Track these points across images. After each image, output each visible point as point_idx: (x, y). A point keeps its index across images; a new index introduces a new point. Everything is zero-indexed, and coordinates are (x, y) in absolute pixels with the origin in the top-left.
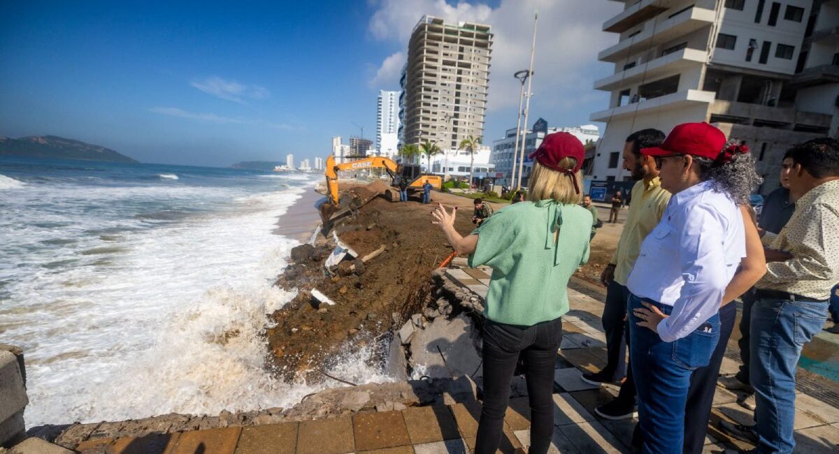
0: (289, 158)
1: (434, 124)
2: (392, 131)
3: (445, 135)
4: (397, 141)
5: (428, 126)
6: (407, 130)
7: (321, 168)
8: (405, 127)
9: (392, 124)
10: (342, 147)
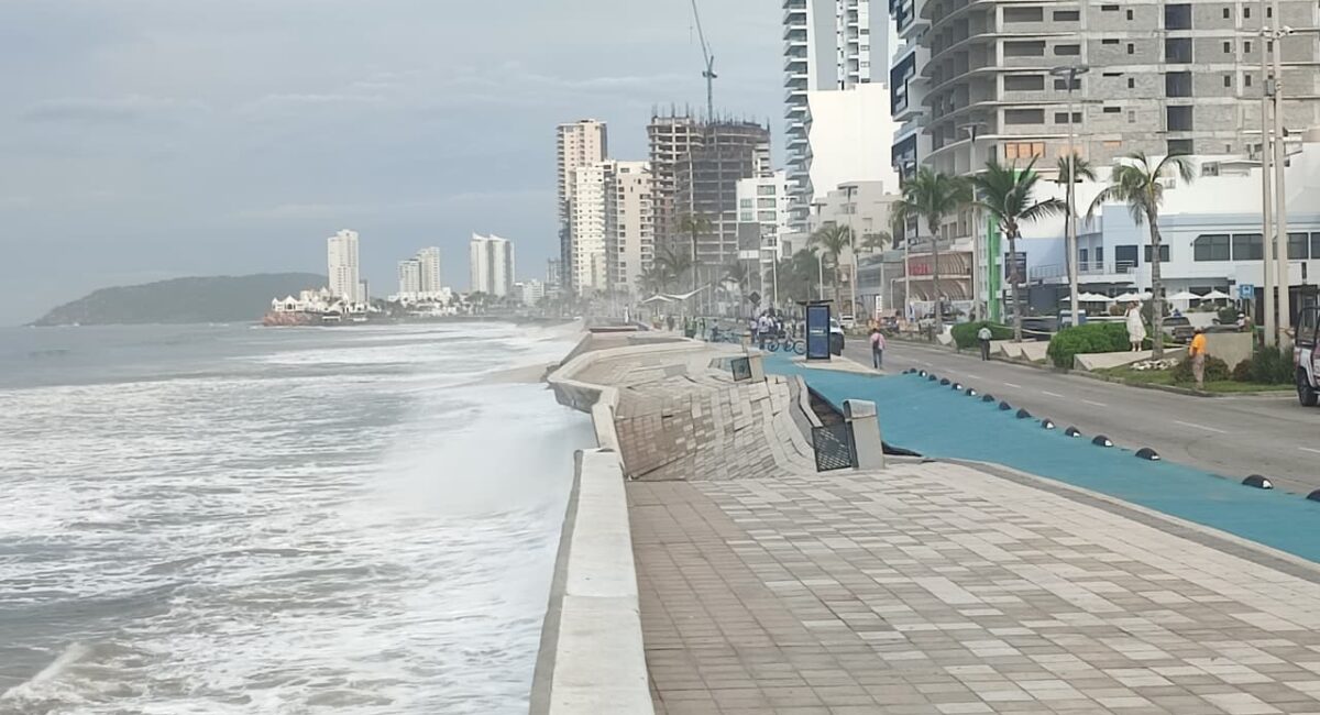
0: (339, 253)
1: (1066, 34)
2: (863, 73)
3: (1131, 83)
4: (889, 130)
5: (1037, 47)
6: (934, 72)
7: (500, 290)
8: (923, 57)
9: (863, 40)
10: (609, 173)
